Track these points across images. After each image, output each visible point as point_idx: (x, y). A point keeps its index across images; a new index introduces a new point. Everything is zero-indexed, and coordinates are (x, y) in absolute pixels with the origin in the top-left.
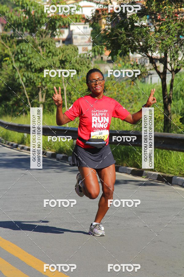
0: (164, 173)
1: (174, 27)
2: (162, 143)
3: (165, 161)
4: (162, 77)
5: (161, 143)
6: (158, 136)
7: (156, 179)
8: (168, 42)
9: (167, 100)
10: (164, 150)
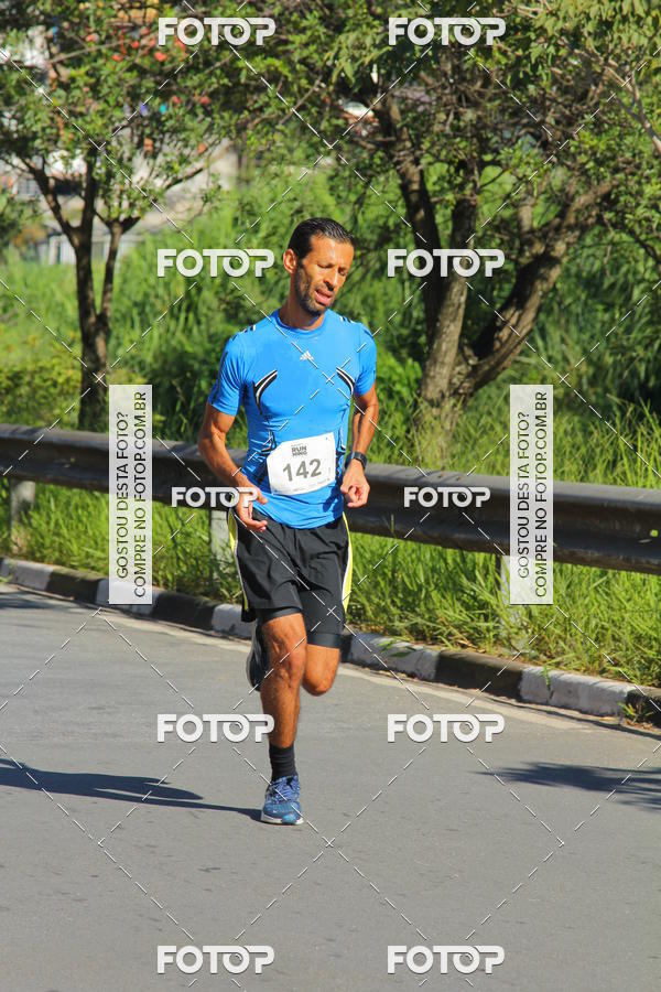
0: (72, 567)
1: (114, 73)
2: (67, 466)
3: (77, 527)
4: (76, 241)
5: (64, 464)
6: (55, 440)
7: (44, 586)
8: (92, 126)
9: (92, 319)
10: (75, 490)
